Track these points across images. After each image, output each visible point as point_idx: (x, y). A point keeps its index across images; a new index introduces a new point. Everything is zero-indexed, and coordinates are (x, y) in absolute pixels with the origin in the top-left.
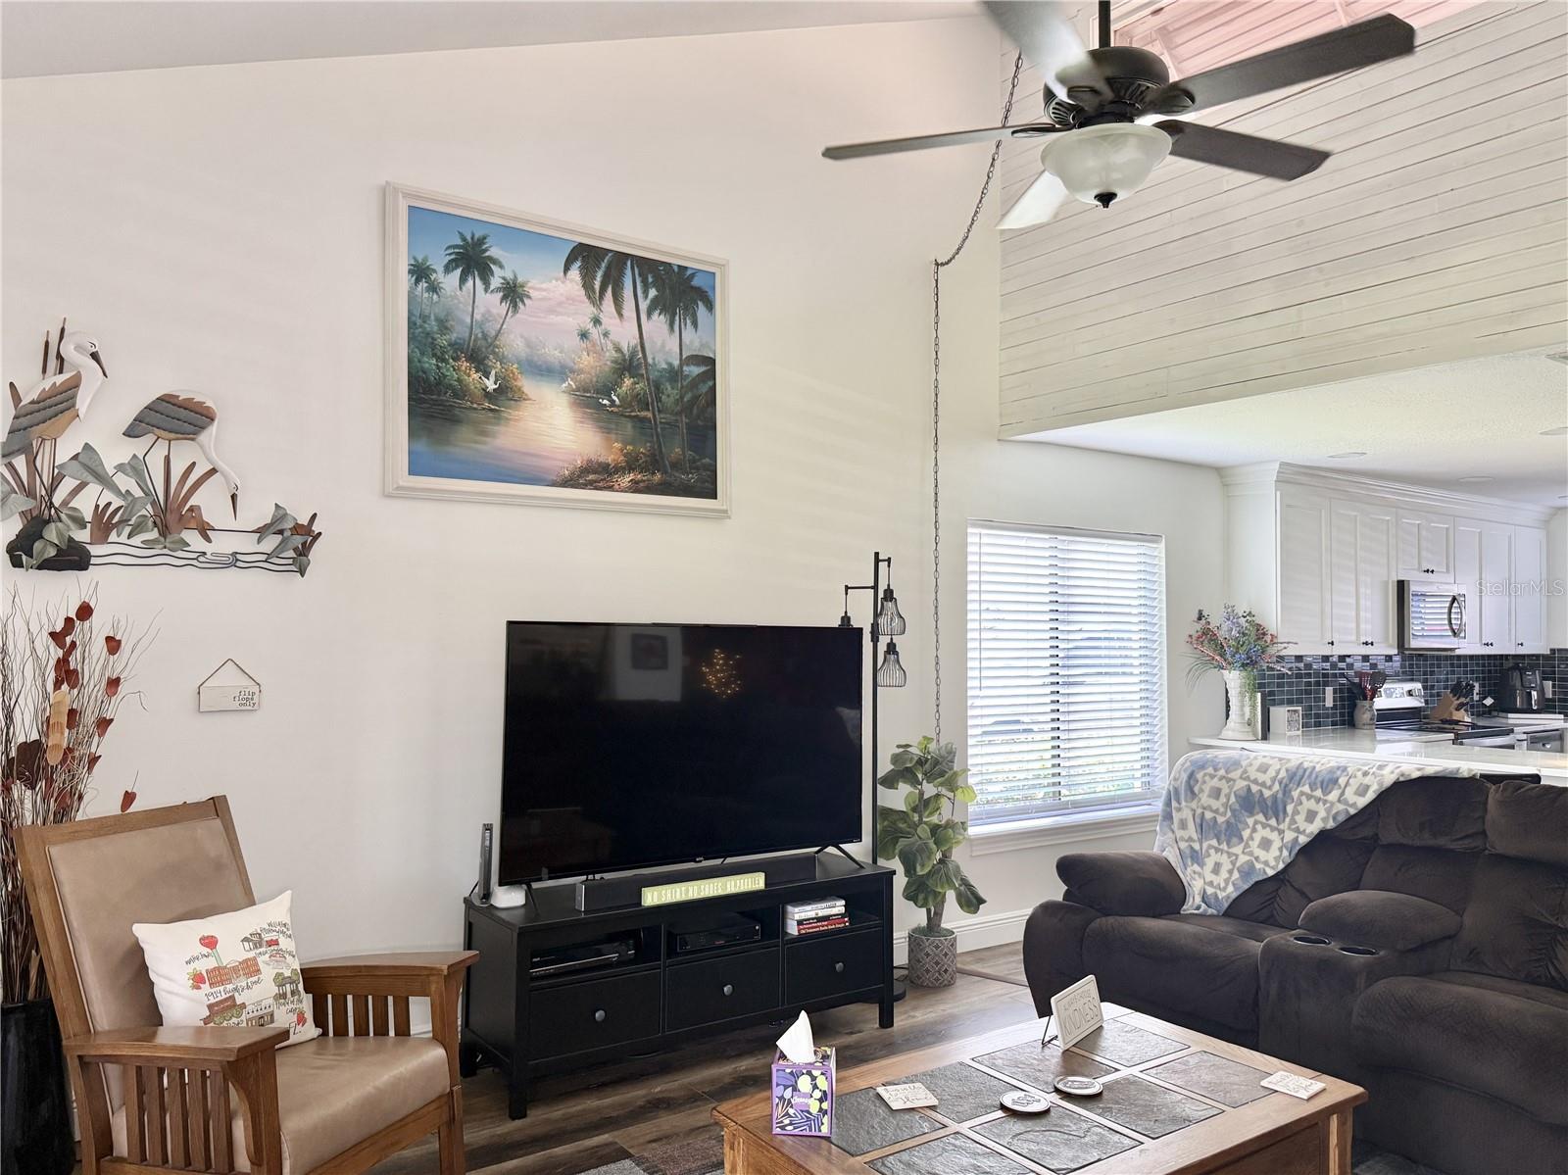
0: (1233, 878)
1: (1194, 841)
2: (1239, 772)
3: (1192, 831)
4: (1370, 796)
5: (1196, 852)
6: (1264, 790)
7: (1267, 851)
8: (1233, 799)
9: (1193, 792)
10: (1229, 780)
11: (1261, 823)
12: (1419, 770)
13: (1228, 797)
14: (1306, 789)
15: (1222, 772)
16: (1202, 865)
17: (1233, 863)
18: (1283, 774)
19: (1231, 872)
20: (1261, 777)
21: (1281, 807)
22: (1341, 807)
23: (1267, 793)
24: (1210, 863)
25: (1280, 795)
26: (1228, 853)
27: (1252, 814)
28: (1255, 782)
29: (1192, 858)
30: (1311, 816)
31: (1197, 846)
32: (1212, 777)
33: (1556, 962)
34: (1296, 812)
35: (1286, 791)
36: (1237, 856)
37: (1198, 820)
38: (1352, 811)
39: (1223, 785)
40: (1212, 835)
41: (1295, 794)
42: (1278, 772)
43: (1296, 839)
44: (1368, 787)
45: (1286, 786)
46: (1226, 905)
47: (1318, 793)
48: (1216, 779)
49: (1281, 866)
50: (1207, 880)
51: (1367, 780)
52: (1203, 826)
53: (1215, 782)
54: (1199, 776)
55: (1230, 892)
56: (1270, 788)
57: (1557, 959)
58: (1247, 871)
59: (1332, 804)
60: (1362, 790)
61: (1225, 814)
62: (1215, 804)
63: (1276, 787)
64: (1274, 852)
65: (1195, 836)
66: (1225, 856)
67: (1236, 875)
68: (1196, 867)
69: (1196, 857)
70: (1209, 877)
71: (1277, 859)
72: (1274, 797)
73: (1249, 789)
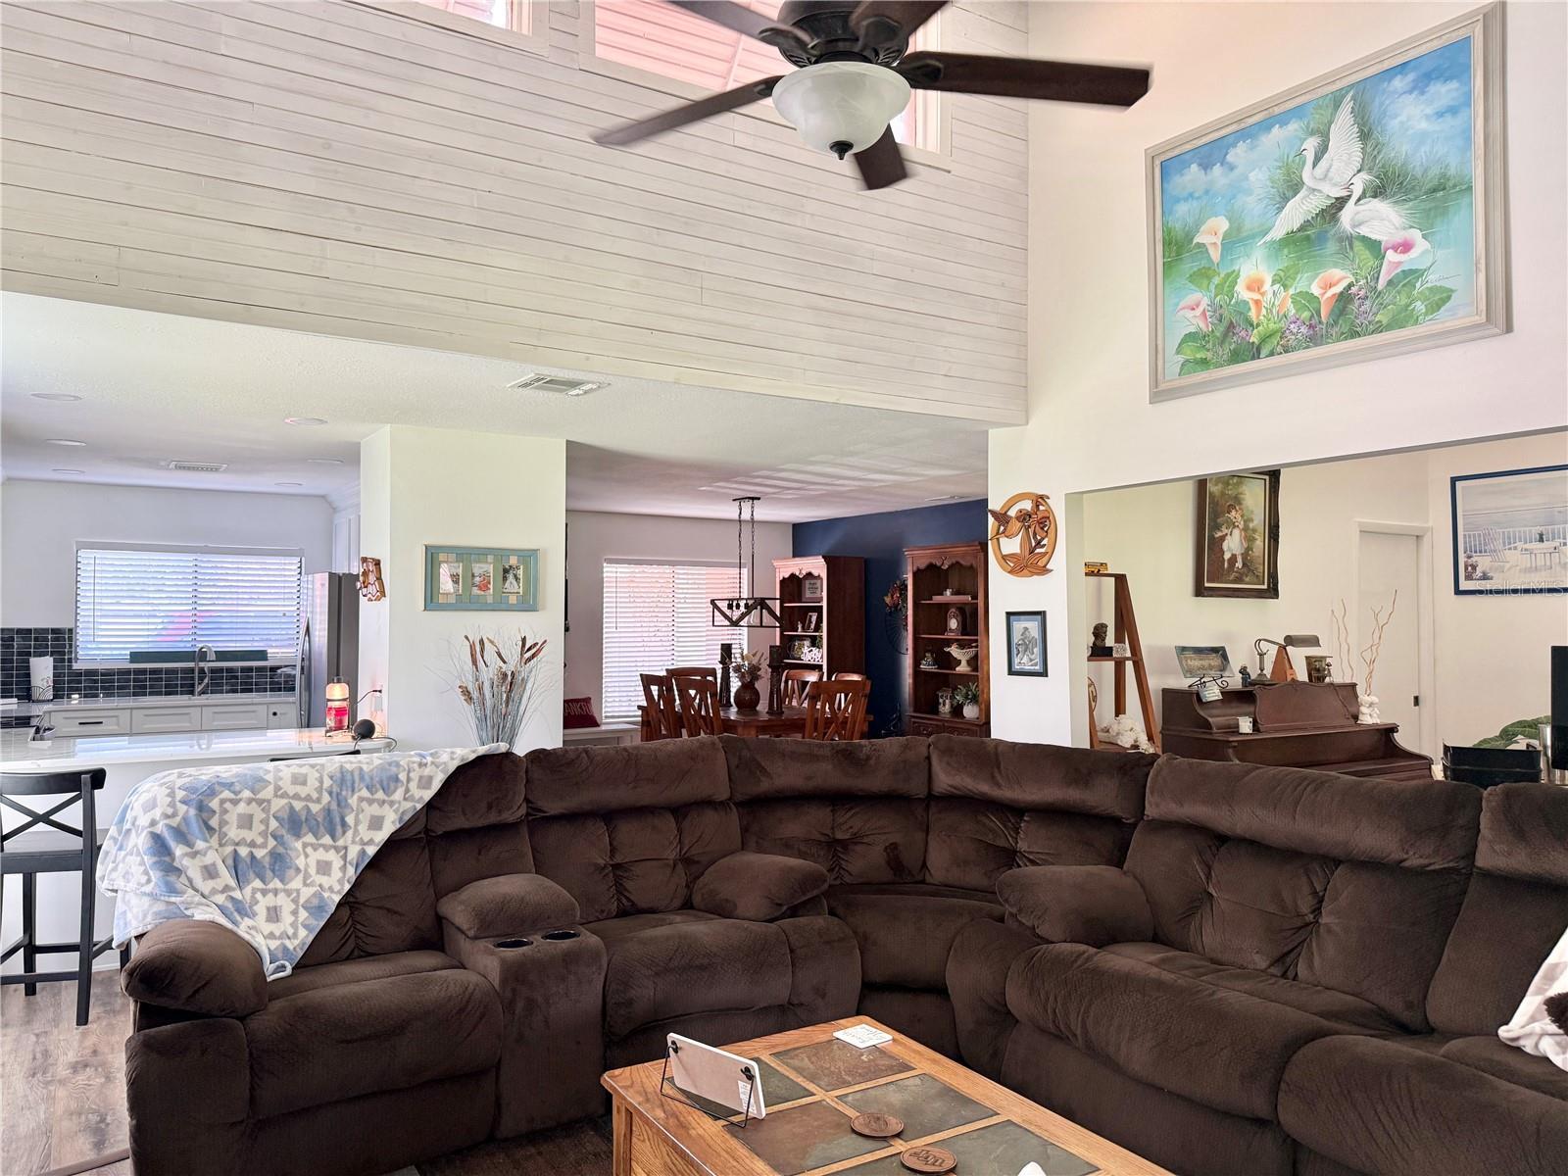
0: (301, 920)
1: (233, 889)
2: (271, 788)
3: (226, 877)
4: (436, 785)
5: (240, 901)
6: (311, 805)
7: (329, 875)
8: (274, 824)
9: (210, 829)
10: (260, 802)
11: (312, 845)
12: (474, 752)
13: (265, 822)
14: (365, 793)
15: (247, 794)
16: (253, 915)
17: (295, 901)
18: (327, 783)
19: (295, 913)
20: (303, 791)
21: (338, 820)
22: (408, 805)
23: (315, 808)
24: (261, 909)
25: (334, 806)
26: (286, 891)
27: (298, 835)
28: (296, 797)
29: (239, 911)
30: (376, 823)
31: (237, 894)
32: (235, 802)
34: (357, 822)
35: (341, 803)
36: (298, 891)
37: (230, 862)
38: (419, 806)
39: (254, 809)
40: (252, 875)
41: (353, 801)
42: (321, 782)
43: (363, 852)
44: (430, 778)
45: (338, 794)
46: (301, 954)
47: (380, 795)
48: (242, 805)
49: (347, 887)
50: (266, 933)
51: (427, 771)
52: (236, 866)
53: (242, 808)
54: (214, 804)
55: (304, 937)
56: (318, 801)
58: (315, 909)
59: (399, 802)
60: (425, 782)
61: (264, 845)
62: (249, 835)
63: (326, 798)
64: (336, 874)
65: (233, 883)
66: (281, 895)
67: (303, 914)
68: (247, 922)
69: (242, 909)
70: (268, 928)
71: (340, 882)
72: (328, 811)
73: (292, 808)
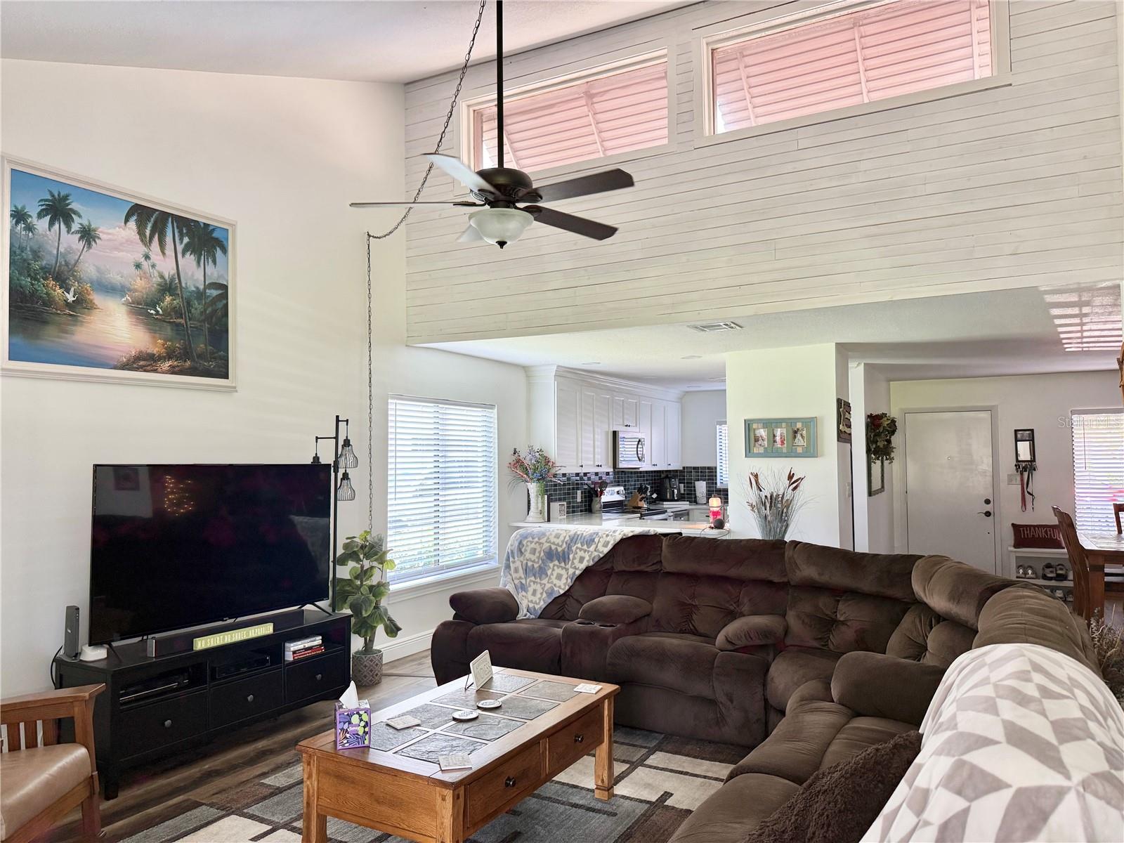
0: (543, 597)
1: (522, 579)
2: (545, 539)
3: (521, 573)
4: (610, 547)
5: (523, 584)
6: (558, 548)
7: (560, 580)
8: (542, 554)
9: (521, 552)
10: (540, 544)
11: (557, 566)
12: (632, 532)
13: (540, 553)
14: (579, 545)
15: (536, 540)
16: (526, 592)
17: (543, 589)
18: (567, 538)
19: (542, 594)
20: (557, 541)
21: (567, 556)
22: (596, 554)
23: (560, 549)
24: (531, 590)
25: (566, 550)
26: (540, 583)
27: (552, 561)
28: (554, 543)
29: (522, 589)
30: (582, 559)
31: (524, 581)
32: (531, 542)
33: (692, 622)
34: (574, 558)
35: (569, 547)
36: (545, 584)
37: (524, 567)
38: (602, 555)
39: (537, 546)
40: (531, 575)
41: (574, 548)
42: (565, 538)
43: (574, 573)
44: (608, 542)
45: (569, 544)
46: (540, 612)
47: (585, 547)
48: (533, 544)
49: (567, 588)
50: (530, 599)
51: (608, 539)
52: (527, 571)
53: (533, 545)
54: (524, 543)
55: (542, 605)
56: (561, 546)
57: (693, 620)
58: (549, 594)
59: (592, 552)
60: (606, 545)
61: (538, 562)
62: (533, 558)
63: (564, 545)
64: (564, 580)
65: (523, 577)
66: (539, 585)
67: (545, 595)
68: (524, 593)
69: (523, 587)
70: (531, 598)
71: (565, 584)
72: (563, 551)
73: (551, 548)
